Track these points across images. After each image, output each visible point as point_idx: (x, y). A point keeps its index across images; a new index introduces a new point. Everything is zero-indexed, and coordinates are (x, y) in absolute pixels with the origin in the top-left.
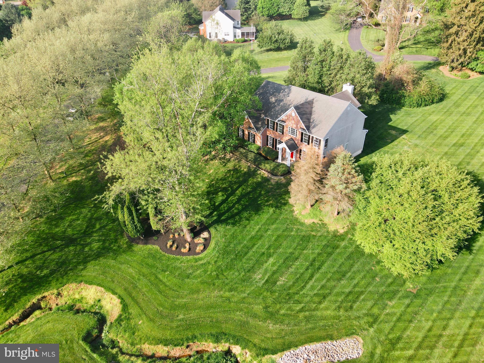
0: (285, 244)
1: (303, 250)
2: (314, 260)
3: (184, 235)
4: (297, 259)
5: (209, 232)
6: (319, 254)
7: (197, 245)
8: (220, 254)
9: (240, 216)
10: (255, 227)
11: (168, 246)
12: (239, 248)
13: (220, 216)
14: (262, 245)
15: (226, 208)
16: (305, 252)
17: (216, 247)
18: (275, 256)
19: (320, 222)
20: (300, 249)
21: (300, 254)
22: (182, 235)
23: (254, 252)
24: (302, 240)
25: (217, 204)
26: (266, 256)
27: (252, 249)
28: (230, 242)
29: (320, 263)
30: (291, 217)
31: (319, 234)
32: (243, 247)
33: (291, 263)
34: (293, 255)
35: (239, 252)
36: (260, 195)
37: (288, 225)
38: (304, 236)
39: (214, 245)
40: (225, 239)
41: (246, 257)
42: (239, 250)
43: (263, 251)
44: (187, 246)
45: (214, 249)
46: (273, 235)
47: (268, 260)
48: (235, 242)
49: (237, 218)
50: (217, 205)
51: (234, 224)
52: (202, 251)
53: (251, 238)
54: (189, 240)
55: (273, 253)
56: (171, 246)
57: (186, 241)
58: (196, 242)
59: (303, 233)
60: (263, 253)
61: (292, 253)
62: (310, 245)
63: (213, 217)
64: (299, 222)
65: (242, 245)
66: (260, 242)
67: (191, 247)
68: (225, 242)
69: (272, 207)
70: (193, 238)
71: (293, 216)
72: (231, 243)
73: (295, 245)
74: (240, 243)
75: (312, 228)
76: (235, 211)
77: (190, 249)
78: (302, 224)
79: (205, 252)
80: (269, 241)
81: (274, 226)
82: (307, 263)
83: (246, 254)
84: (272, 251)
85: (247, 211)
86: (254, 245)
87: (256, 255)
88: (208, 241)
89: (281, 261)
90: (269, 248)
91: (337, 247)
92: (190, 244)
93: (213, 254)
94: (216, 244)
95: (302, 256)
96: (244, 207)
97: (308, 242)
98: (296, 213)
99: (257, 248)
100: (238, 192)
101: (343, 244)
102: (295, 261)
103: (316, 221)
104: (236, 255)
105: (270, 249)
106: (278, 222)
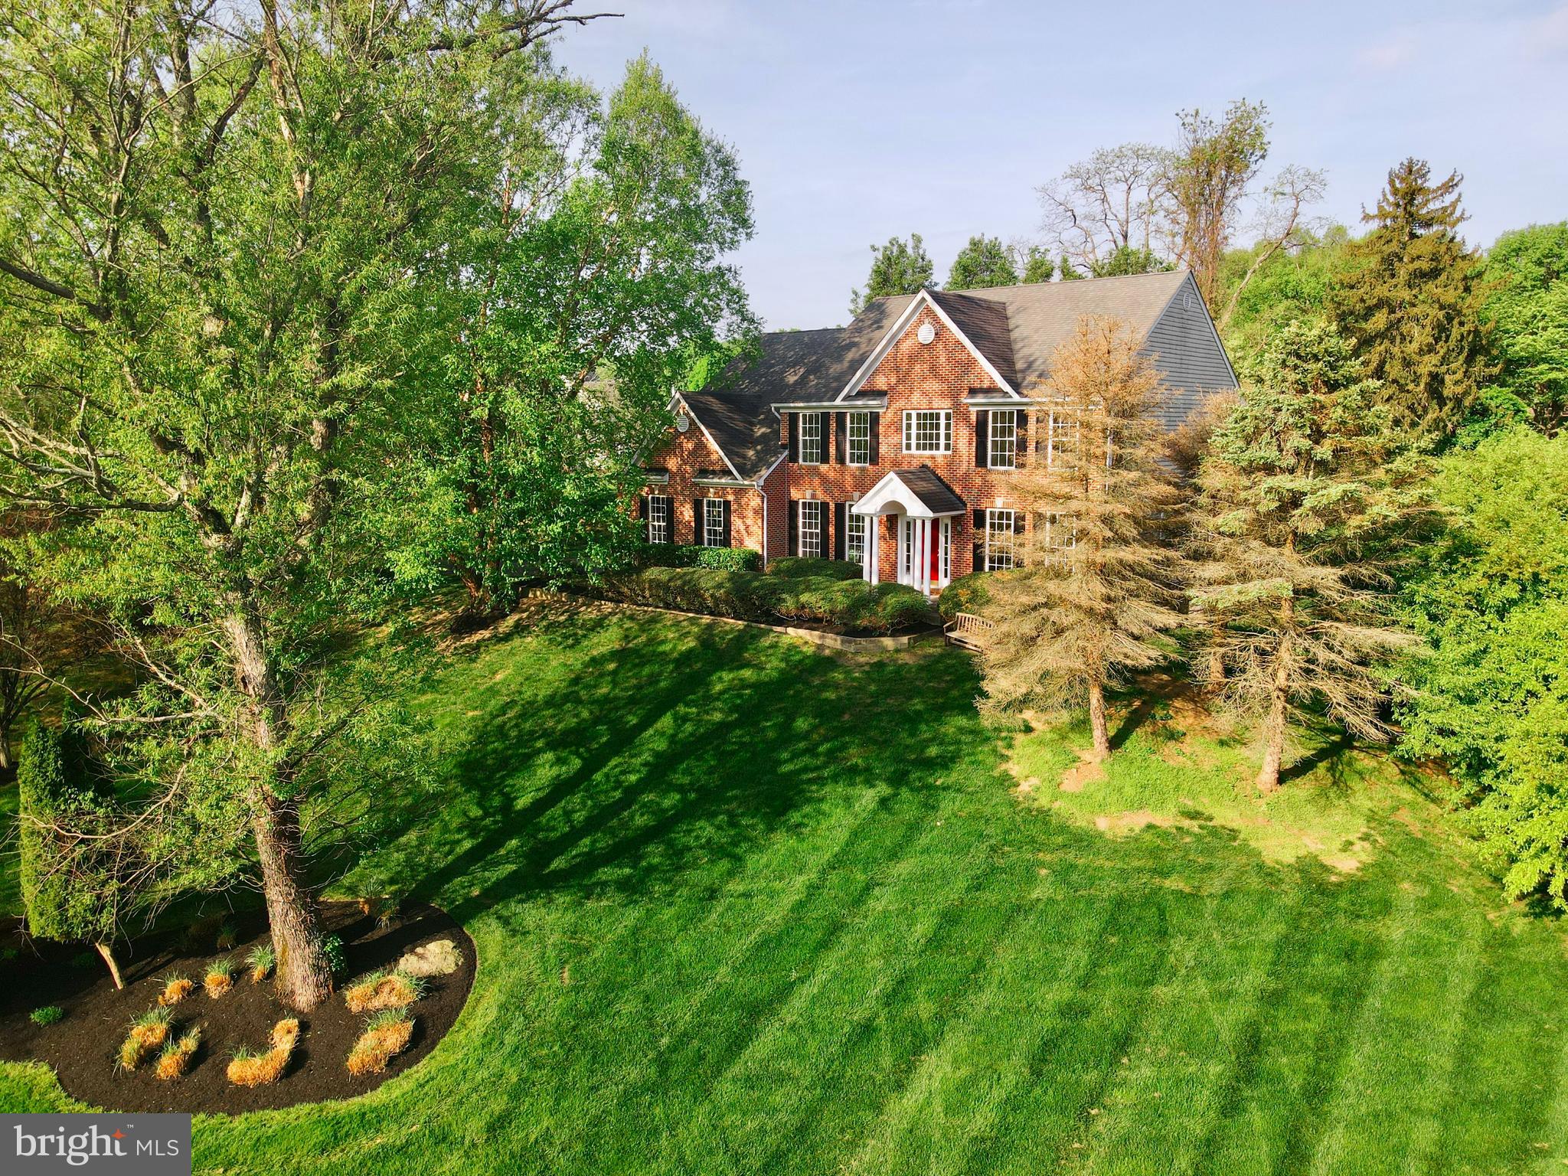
0: (1005, 959)
1: (1150, 983)
2: (1253, 1043)
3: (271, 974)
4: (1123, 1043)
5: (465, 945)
6: (1273, 999)
7: (356, 1025)
8: (535, 1065)
9: (670, 844)
10: (778, 885)
11: (129, 1049)
12: (683, 1011)
13: (539, 855)
14: (845, 980)
15: (579, 817)
16: (1162, 992)
17: (506, 1027)
18: (956, 1041)
19: (1193, 826)
20: (1123, 978)
21: (1138, 1009)
22: (257, 974)
23: (793, 1028)
24: (1112, 924)
25: (521, 803)
26: (886, 1044)
27: (773, 1013)
28: (611, 988)
29: (1306, 1059)
30: (1004, 811)
31: (1216, 885)
32: (711, 1006)
33: (1091, 1077)
34: (1088, 1023)
35: (684, 1039)
36: (787, 736)
37: (993, 849)
38: (1120, 904)
39: (493, 1014)
40: (577, 970)
41: (736, 1069)
42: (681, 1026)
43: (859, 1015)
44: (284, 1039)
45: (491, 1039)
46: (908, 914)
47: (911, 1068)
48: (649, 983)
49: (654, 854)
50: (526, 810)
51: (631, 889)
52: (397, 1063)
53: (763, 944)
54: (305, 996)
55: (939, 1018)
56: (149, 1056)
57: (280, 1008)
58: (355, 1006)
59: (1109, 889)
60: (867, 1030)
61: (1073, 1011)
62: (1182, 951)
63: (496, 863)
64: (1063, 829)
65: (699, 996)
66: (830, 963)
67: (310, 1047)
68: (577, 989)
69: (870, 783)
70: (341, 980)
71: (1013, 804)
72: (623, 987)
73: (1078, 957)
74: (683, 984)
75: (1154, 853)
76: (640, 821)
77: (298, 1058)
78: (1084, 841)
79: (421, 1069)
80: (891, 952)
81: (904, 868)
82: (1215, 1069)
83: (737, 1043)
84: (924, 1008)
85: (713, 815)
86: (784, 992)
87: (812, 1046)
88: (448, 997)
89: (1013, 1072)
90: (899, 993)
91: (1374, 952)
92: (304, 1027)
93: (482, 1074)
94: (513, 1003)
95: (1153, 1025)
96: (693, 796)
97: (1163, 934)
98: (1025, 787)
99: (814, 1000)
100: (655, 739)
101: (1395, 931)
102: (1114, 1062)
103: (1166, 819)
104: (663, 1064)
105: (907, 999)
106: (924, 840)
